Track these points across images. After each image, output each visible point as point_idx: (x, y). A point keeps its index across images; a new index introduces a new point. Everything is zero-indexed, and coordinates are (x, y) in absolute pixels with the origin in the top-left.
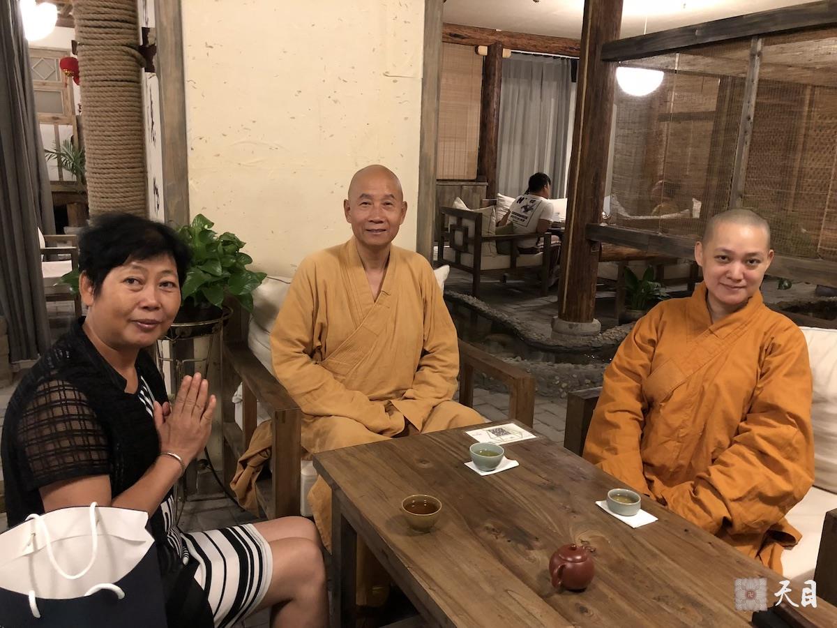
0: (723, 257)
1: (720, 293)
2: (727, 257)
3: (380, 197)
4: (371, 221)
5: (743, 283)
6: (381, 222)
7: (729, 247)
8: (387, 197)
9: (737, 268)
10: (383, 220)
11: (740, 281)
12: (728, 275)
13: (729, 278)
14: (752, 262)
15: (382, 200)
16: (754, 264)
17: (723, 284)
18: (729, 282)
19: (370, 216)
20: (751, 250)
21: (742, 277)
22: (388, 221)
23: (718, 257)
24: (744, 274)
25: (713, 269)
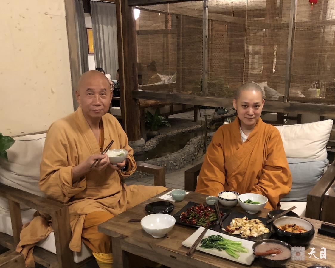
0: (245, 106)
1: (245, 121)
2: (246, 106)
3: (99, 90)
4: (94, 105)
5: (254, 116)
6: (100, 105)
7: (247, 101)
8: (102, 90)
9: (251, 110)
10: (101, 104)
11: (252, 115)
12: (248, 113)
13: (249, 115)
14: (256, 106)
15: (100, 92)
16: (258, 107)
17: (246, 118)
18: (248, 117)
19: (93, 102)
20: (256, 101)
21: (253, 113)
22: (103, 105)
23: (242, 106)
24: (254, 112)
25: (241, 111)
